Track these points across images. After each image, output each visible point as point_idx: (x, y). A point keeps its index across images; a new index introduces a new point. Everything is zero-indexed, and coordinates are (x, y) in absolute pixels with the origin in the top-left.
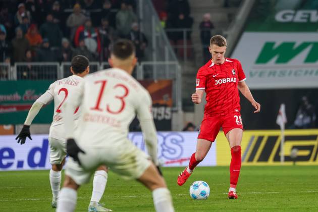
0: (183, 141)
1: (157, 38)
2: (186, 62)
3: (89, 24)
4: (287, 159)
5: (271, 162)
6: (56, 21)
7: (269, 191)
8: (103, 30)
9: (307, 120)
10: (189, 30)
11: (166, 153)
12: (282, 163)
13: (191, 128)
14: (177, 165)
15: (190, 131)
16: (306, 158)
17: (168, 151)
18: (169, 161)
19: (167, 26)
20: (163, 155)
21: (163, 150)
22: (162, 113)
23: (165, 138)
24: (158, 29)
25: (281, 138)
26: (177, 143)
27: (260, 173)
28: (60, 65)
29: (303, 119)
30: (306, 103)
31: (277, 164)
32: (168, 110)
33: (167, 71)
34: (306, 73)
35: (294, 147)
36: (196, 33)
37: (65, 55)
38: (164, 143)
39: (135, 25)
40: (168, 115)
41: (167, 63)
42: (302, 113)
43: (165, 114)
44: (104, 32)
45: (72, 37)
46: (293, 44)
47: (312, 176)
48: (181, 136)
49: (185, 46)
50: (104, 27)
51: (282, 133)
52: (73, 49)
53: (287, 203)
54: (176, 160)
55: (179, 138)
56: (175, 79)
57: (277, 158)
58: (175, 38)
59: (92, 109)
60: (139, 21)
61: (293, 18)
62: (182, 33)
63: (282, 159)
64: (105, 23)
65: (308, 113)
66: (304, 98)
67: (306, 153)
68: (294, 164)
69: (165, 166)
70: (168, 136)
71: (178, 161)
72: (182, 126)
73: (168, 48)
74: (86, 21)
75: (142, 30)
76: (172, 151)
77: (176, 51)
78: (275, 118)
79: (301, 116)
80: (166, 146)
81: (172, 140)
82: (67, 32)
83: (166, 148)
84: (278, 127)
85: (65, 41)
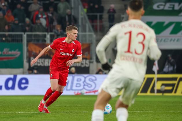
0: (96, 80)
1: (82, 19)
2: (99, 33)
3: (42, 10)
4: (159, 91)
5: (148, 93)
6: (22, 8)
7: (147, 111)
8: (50, 13)
9: (171, 69)
10: (101, 14)
11: (86, 87)
12: (156, 94)
13: (101, 72)
14: (92, 94)
15: (100, 74)
16: (170, 91)
17: (87, 86)
18: (88, 91)
19: (88, 12)
20: (84, 88)
21: (84, 85)
22: (84, 63)
23: (85, 78)
24: (82, 13)
25: (155, 79)
26: (92, 81)
27: (142, 99)
28: (24, 34)
29: (168, 68)
30: (170, 58)
31: (152, 94)
32: (88, 61)
33: (88, 37)
34: (171, 40)
35: (163, 85)
36: (106, 16)
37: (27, 28)
38: (85, 81)
40: (87, 64)
41: (87, 33)
42: (168, 64)
43: (86, 63)
44: (50, 15)
46: (163, 23)
47: (173, 102)
49: (98, 24)
50: (50, 12)
51: (156, 76)
53: (158, 118)
54: (92, 91)
55: (94, 78)
56: (92, 43)
57: (152, 91)
60: (71, 8)
61: (164, 7)
62: (97, 16)
63: (156, 91)
64: (51, 9)
66: (169, 56)
67: (170, 88)
68: (163, 95)
69: (85, 94)
70: (87, 77)
71: (93, 92)
73: (88, 25)
75: (73, 14)
76: (90, 86)
77: (93, 26)
78: (152, 67)
79: (167, 67)
81: (89, 80)
83: (86, 84)
84: (153, 73)
85: (27, 20)
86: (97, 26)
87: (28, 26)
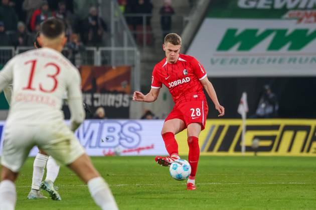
0: (141, 129)
1: (116, 23)
2: (145, 48)
3: (46, 7)
4: (248, 149)
5: (231, 153)
6: (11, 4)
7: (229, 182)
8: (60, 14)
9: (270, 110)
10: (149, 15)
11: (124, 142)
12: (243, 153)
13: (149, 117)
14: (135, 153)
15: (148, 119)
16: (268, 149)
17: (126, 140)
18: (127, 149)
19: (126, 11)
20: (120, 144)
21: (121, 138)
22: (120, 100)
23: (122, 126)
24: (117, 14)
25: (243, 128)
26: (135, 131)
27: (221, 163)
28: (16, 49)
29: (265, 108)
30: (269, 92)
31: (238, 154)
32: (126, 97)
33: (126, 57)
34: (269, 60)
35: (256, 137)
36: (156, 18)
37: (21, 40)
38: (122, 131)
39: (93, 9)
40: (126, 102)
41: (126, 48)
42: (264, 102)
43: (123, 101)
44: (61, 17)
45: (28, 21)
46: (256, 31)
47: (274, 167)
48: (139, 125)
49: (145, 32)
50: (61, 12)
51: (243, 123)
52: (29, 34)
53: (248, 195)
54: (134, 149)
55: (137, 127)
56: (134, 66)
57: (238, 148)
58: (134, 23)
59: (24, 89)
60: (97, 5)
61: (257, 4)
63: (243, 149)
64: (62, 6)
65: (270, 102)
66: (267, 87)
67: (267, 143)
68: (256, 155)
69: (123, 154)
70: (126, 124)
71: (136, 150)
72: (140, 114)
73: (127, 34)
74: (43, 4)
75: (100, 15)
76: (129, 139)
77: (135, 36)
78: (237, 107)
79: (263, 106)
80: (124, 135)
81: (129, 129)
82: (22, 16)
83: (123, 136)
84: (239, 117)
85: (21, 25)
86: (142, 35)
87: (22, 35)
